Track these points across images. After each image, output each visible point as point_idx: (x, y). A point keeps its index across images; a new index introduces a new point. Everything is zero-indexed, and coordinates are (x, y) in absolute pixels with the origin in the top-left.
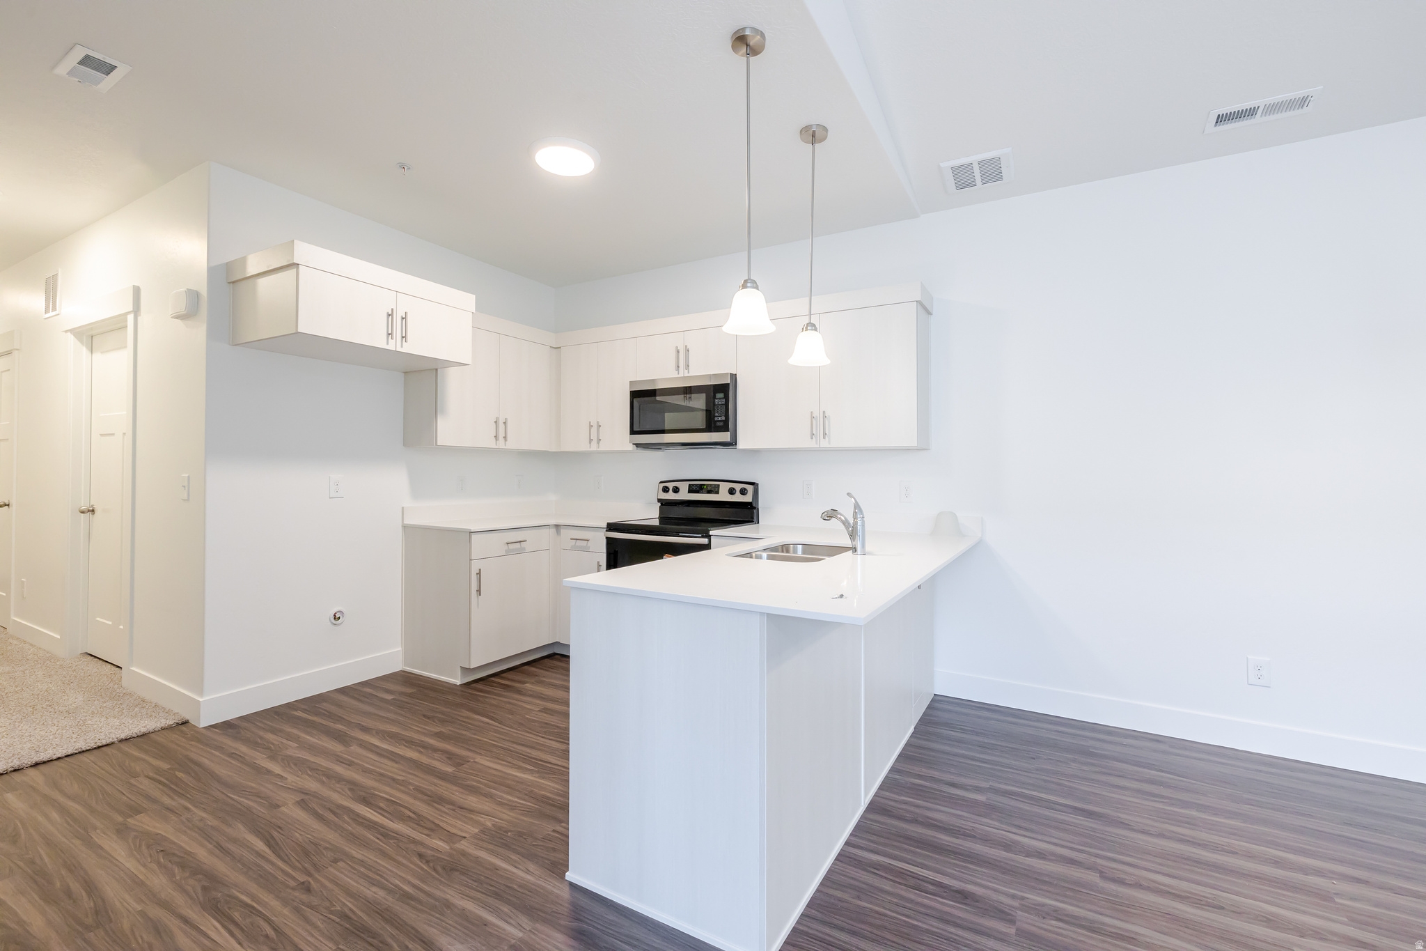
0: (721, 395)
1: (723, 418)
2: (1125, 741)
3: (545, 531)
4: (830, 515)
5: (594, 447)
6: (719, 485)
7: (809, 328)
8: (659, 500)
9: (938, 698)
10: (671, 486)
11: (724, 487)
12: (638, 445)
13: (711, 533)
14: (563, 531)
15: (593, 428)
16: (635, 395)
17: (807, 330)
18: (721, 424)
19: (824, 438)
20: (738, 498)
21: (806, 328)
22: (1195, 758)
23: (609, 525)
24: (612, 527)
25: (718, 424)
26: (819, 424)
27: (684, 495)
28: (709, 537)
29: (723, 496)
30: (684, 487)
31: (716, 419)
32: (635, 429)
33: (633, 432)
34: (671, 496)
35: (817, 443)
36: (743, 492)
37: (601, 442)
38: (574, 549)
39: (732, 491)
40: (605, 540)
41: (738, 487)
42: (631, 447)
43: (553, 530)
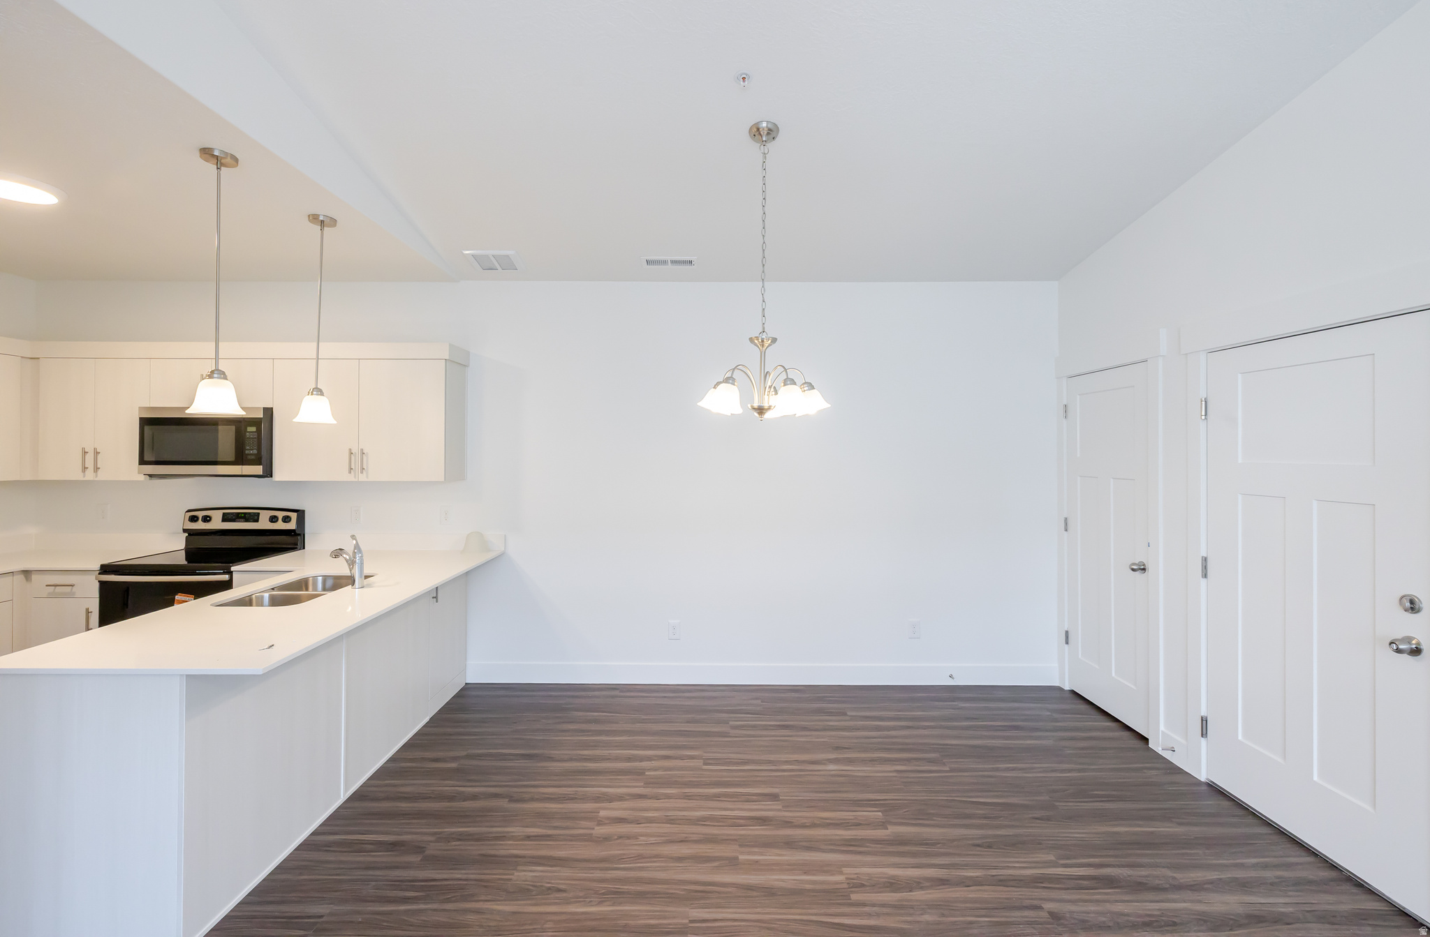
0: (254, 429)
1: (255, 452)
2: (590, 694)
3: (9, 579)
4: (338, 553)
5: (90, 475)
6: (259, 514)
7: (314, 393)
8: (185, 531)
9: (469, 686)
10: (200, 514)
11: (264, 516)
12: (150, 476)
13: (233, 569)
14: (34, 577)
15: (87, 456)
16: (146, 422)
17: (312, 394)
18: (253, 457)
19: (362, 473)
20: (280, 525)
21: (312, 392)
22: (630, 697)
23: (102, 566)
24: (105, 569)
25: (249, 457)
26: (357, 459)
27: (217, 524)
28: (231, 573)
29: (264, 524)
30: (217, 516)
31: (247, 452)
32: (146, 458)
33: (142, 462)
34: (200, 525)
35: (355, 477)
36: (286, 519)
37: (99, 471)
38: (50, 596)
39: (273, 519)
40: (97, 585)
41: (281, 515)
42: (142, 478)
43: (22, 577)
